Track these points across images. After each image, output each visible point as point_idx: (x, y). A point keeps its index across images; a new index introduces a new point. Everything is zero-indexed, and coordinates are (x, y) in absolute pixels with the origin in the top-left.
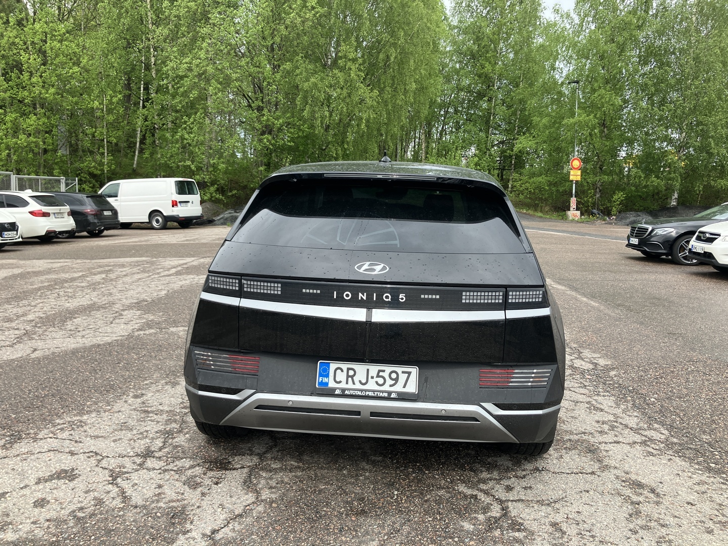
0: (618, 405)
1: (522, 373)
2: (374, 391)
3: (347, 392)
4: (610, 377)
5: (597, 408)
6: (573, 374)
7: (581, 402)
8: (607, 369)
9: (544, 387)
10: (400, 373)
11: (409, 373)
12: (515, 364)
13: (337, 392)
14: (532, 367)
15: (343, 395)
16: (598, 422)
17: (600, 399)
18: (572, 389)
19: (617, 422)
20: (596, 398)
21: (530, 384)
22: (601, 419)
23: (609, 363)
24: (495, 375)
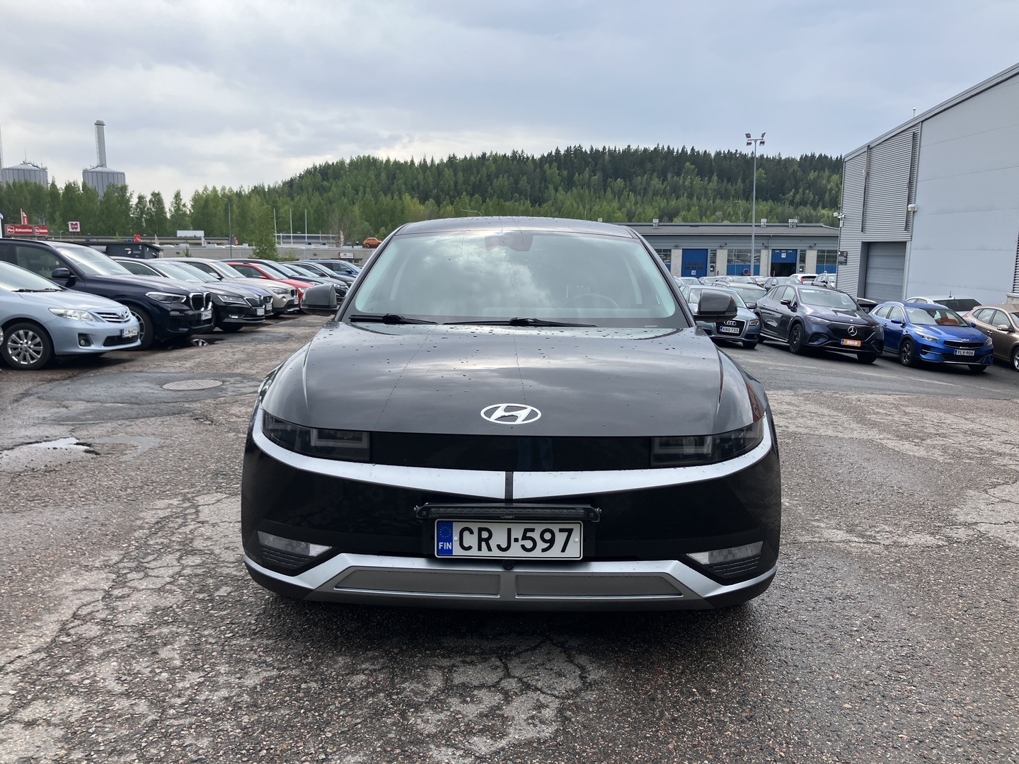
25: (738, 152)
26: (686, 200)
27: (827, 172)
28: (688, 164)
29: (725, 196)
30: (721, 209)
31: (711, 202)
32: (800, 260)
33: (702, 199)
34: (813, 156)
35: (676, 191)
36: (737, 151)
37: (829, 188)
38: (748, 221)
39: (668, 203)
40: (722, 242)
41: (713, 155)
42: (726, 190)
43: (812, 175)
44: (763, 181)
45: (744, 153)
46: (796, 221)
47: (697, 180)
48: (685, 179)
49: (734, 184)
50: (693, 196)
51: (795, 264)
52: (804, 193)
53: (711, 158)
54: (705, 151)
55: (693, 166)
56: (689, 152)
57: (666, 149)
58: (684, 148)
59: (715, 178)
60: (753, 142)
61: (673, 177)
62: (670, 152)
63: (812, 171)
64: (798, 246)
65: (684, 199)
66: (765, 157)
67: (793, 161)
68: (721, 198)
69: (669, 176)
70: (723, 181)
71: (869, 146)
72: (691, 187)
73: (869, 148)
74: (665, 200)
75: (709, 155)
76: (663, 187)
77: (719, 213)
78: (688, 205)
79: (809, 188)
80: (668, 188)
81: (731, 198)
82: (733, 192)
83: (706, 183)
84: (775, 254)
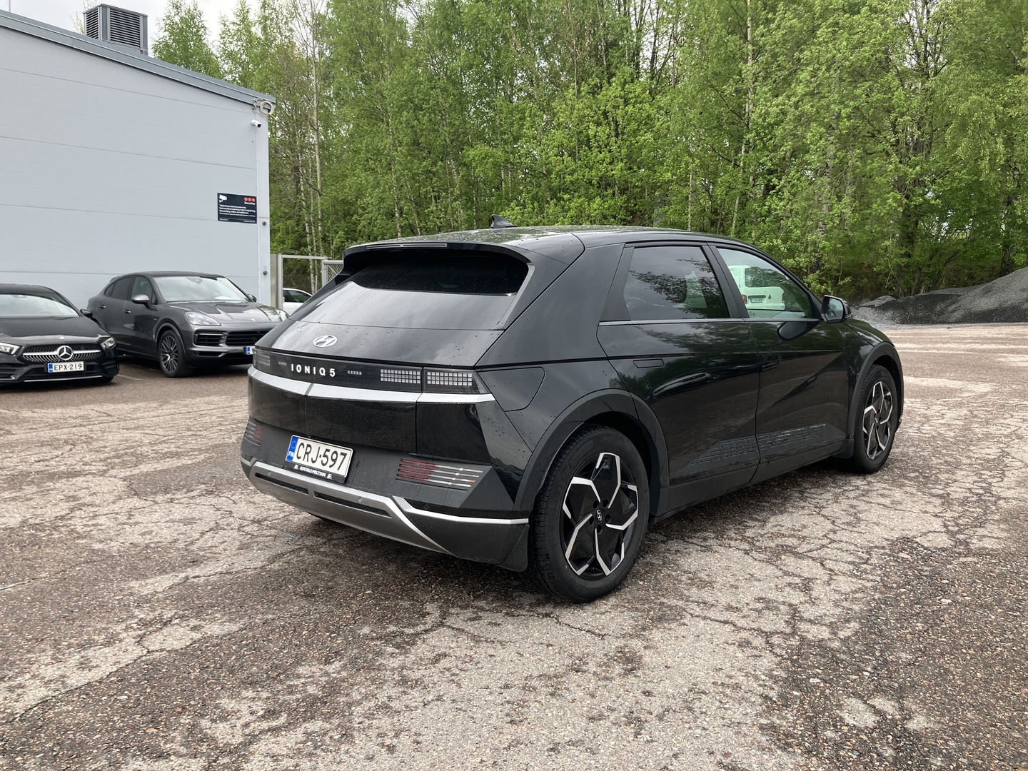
1: (442, 469)
2: (318, 470)
3: (302, 468)
9: (465, 489)
10: (339, 454)
11: (344, 455)
12: (431, 456)
13: (296, 467)
14: (458, 465)
15: (299, 472)
21: (450, 483)
24: (415, 466)
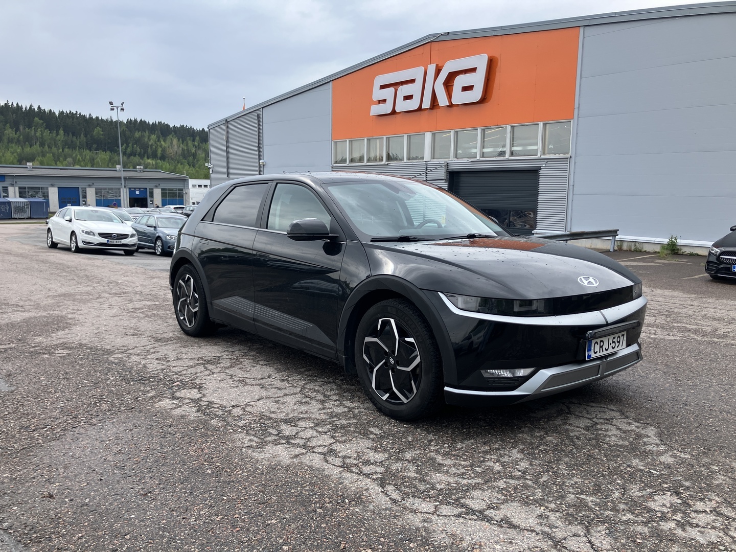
0: (145, 366)
4: (154, 389)
5: (160, 360)
6: (193, 380)
7: (174, 360)
8: (160, 396)
16: (158, 352)
17: (160, 367)
18: (187, 368)
19: (145, 355)
20: (163, 367)
22: (156, 354)
23: (157, 405)
25: (78, 113)
26: (39, 149)
27: (147, 132)
28: (36, 119)
29: (72, 146)
30: (71, 156)
31: (61, 150)
32: (150, 197)
33: (53, 147)
34: (136, 120)
35: (28, 140)
36: (76, 112)
37: (150, 144)
38: (94, 166)
39: (23, 149)
40: (90, 182)
41: (57, 113)
42: (72, 142)
43: (137, 134)
44: (101, 136)
45: (83, 114)
46: (142, 167)
47: (47, 132)
48: (36, 131)
49: (78, 138)
50: (45, 145)
51: (146, 199)
52: (133, 147)
53: (56, 116)
54: (50, 110)
55: (41, 121)
56: (36, 110)
57: (15, 105)
58: (31, 106)
59: (61, 132)
60: (115, 108)
61: (25, 128)
62: (19, 108)
63: (137, 131)
64: (148, 186)
65: (36, 148)
66: (100, 118)
67: (121, 123)
68: (69, 148)
69: (21, 128)
70: (68, 134)
71: (226, 120)
72: (42, 138)
73: (227, 122)
74: (20, 147)
75: (54, 113)
76: (17, 136)
77: (69, 160)
78: (42, 152)
79: (136, 144)
80: (21, 137)
81: (77, 148)
82: (78, 144)
83: (54, 135)
84: (132, 192)
